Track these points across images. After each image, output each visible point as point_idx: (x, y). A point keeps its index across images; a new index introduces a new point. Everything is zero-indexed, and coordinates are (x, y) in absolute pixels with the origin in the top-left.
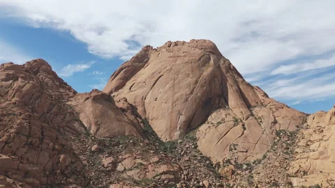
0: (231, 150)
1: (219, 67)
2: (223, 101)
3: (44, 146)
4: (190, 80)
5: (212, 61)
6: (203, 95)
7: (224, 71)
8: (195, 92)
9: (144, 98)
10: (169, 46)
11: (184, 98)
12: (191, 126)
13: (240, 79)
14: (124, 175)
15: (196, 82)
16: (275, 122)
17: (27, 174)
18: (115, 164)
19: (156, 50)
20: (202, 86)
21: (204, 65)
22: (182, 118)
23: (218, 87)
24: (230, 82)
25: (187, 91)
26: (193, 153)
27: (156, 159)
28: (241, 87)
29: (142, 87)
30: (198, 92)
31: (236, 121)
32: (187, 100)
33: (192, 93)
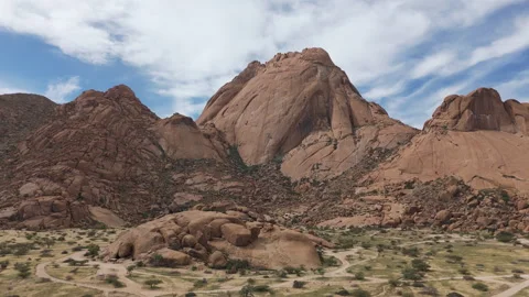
0: (313, 169)
1: (327, 81)
2: (326, 121)
3: (118, 159)
4: (287, 98)
5: (318, 76)
6: (300, 116)
7: (333, 85)
8: (290, 113)
9: (234, 123)
10: (278, 60)
11: (277, 119)
12: (280, 149)
13: (354, 95)
14: (192, 187)
15: (294, 100)
16: (375, 140)
17: (102, 176)
18: (184, 179)
19: (264, 66)
20: (300, 105)
21: (307, 80)
22: (271, 142)
23: (322, 105)
24: (338, 97)
25: (282, 111)
26: (274, 174)
27: (228, 177)
28: (352, 104)
29: (233, 111)
30: (295, 112)
31: (330, 141)
32: (279, 121)
33: (286, 113)
